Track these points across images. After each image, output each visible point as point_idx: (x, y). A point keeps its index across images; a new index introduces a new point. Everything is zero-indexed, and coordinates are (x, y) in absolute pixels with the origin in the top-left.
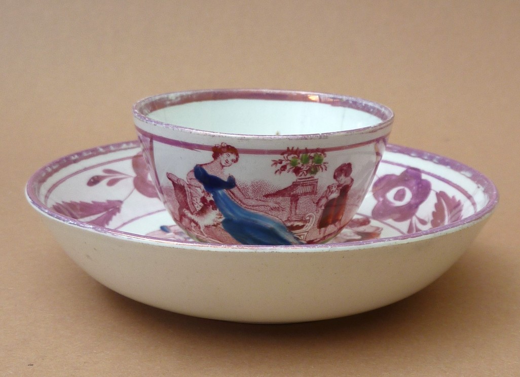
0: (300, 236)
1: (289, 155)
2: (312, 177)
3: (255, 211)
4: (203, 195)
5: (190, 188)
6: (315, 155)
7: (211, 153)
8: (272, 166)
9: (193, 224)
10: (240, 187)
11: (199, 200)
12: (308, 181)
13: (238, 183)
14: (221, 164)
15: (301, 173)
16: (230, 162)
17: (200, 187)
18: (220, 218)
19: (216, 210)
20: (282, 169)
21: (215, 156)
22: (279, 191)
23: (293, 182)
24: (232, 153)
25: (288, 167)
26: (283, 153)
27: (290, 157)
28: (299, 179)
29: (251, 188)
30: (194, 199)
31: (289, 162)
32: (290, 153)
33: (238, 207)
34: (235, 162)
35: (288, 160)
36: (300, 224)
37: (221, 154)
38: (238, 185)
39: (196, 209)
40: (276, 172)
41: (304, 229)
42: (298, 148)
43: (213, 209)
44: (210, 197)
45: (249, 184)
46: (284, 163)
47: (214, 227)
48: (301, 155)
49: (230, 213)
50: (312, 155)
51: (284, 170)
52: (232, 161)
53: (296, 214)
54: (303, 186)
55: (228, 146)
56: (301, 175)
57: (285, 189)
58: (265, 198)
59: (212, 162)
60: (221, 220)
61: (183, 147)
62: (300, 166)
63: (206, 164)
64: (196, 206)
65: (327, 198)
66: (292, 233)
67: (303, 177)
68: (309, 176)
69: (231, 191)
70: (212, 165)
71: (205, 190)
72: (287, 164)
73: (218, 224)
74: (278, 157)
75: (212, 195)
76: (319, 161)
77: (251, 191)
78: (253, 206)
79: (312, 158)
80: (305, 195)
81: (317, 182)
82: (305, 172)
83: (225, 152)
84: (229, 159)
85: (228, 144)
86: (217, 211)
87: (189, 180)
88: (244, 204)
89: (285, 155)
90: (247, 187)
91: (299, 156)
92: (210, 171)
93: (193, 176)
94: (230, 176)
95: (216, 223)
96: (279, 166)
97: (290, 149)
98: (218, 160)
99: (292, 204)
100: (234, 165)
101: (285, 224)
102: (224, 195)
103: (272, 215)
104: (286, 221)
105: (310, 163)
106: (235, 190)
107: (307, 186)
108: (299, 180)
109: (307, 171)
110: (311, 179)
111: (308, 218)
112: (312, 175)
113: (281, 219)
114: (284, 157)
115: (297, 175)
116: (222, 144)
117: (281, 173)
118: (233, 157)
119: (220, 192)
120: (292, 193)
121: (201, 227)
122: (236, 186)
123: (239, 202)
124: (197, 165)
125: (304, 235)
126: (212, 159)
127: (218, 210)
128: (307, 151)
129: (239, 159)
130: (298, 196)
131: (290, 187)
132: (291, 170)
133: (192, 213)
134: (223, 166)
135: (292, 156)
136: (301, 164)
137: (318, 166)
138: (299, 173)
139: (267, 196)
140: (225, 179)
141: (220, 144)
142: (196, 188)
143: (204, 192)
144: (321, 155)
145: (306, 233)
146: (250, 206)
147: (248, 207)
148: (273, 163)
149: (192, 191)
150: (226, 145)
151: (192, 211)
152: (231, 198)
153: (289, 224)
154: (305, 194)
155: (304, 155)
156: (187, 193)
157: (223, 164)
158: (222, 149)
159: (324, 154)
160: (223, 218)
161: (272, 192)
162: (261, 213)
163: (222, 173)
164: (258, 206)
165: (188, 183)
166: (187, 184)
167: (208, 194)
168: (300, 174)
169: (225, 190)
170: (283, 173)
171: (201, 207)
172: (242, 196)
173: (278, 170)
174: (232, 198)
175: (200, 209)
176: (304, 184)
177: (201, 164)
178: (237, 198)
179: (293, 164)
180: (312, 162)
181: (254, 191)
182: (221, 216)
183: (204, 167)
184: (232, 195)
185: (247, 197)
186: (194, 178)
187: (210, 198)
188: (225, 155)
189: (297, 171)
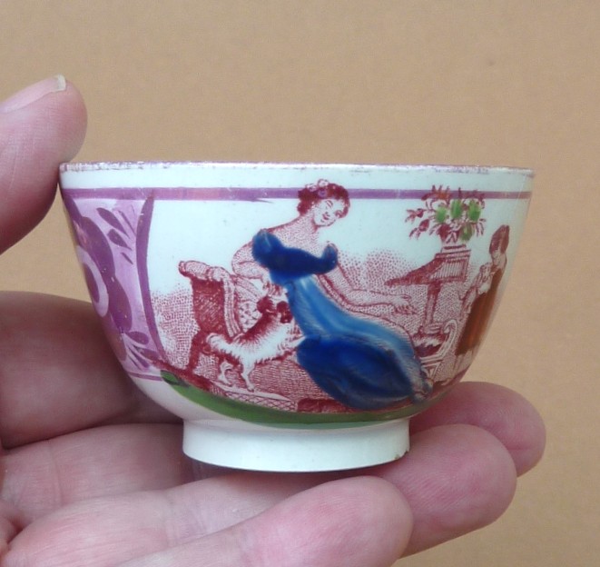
0: (429, 369)
1: (433, 201)
2: (464, 246)
3: (367, 317)
4: (264, 293)
5: (235, 283)
6: (470, 203)
7: (296, 202)
8: (406, 221)
9: (226, 365)
10: (345, 268)
11: (253, 306)
12: (457, 252)
13: (342, 260)
14: (313, 222)
15: (449, 236)
16: (332, 217)
17: (260, 278)
18: (295, 338)
19: (289, 322)
20: (422, 227)
21: (303, 209)
22: (413, 271)
23: (437, 255)
24: (337, 198)
25: (432, 224)
26: (424, 196)
27: (436, 205)
28: (446, 248)
29: (364, 267)
30: (242, 305)
31: (433, 213)
32: (436, 196)
33: (336, 311)
34: (341, 216)
35: (432, 210)
36: (434, 342)
37: (316, 202)
38: (342, 264)
39: (241, 328)
40: (412, 233)
41: (439, 354)
42: (448, 188)
43: (283, 321)
44: (279, 294)
45: (363, 259)
46: (426, 216)
47: (277, 362)
48: (451, 201)
49: (317, 326)
50: (467, 202)
51: (424, 230)
52: (337, 214)
53: (432, 321)
54: (449, 262)
55: (331, 186)
56: (449, 241)
57: (423, 269)
58: (388, 288)
59: (296, 220)
60: (296, 343)
61: (234, 199)
62: (448, 221)
63: (282, 227)
64: (243, 320)
65: (477, 291)
66: (420, 361)
67: (451, 244)
68: (459, 242)
69: (326, 278)
70: (294, 226)
71: (271, 282)
72: (430, 217)
73: (288, 353)
74: (417, 204)
75: (285, 290)
76: (475, 215)
77: (365, 275)
78: (364, 306)
79: (466, 208)
80: (450, 281)
81: (468, 256)
82: (455, 234)
83: (323, 198)
84: (331, 212)
85: (332, 182)
86: (292, 325)
87: (237, 267)
88: (348, 303)
89: (429, 200)
90: (359, 266)
91: (448, 203)
92: (288, 241)
93: (248, 255)
94: (328, 247)
95: (282, 353)
96: (418, 221)
97: (437, 188)
98: (309, 214)
99: (429, 299)
100: (340, 222)
101: (412, 342)
102: (312, 287)
103: (395, 324)
104: (415, 336)
105: (464, 218)
106: (334, 275)
107: (454, 262)
108: (444, 251)
109: (458, 233)
110: (460, 250)
111: (447, 331)
112: (464, 242)
113: (407, 332)
114: (427, 205)
115: (443, 240)
116: (319, 182)
117: (419, 234)
118: (338, 205)
119: (303, 282)
120: (432, 277)
121: (245, 367)
122: (339, 265)
123: (340, 299)
124: (261, 231)
125: (434, 367)
126: (296, 214)
127: (293, 321)
128: (460, 194)
129: (350, 210)
130: (440, 282)
131: (431, 263)
132: (436, 229)
133: (230, 340)
134: (316, 227)
135: (439, 202)
136: (451, 218)
137: (473, 224)
138: (446, 237)
139: (391, 283)
140: (318, 252)
141: (316, 183)
142: (252, 281)
143: (268, 286)
144: (478, 203)
145: (438, 364)
146: (360, 305)
147: (355, 308)
148: (408, 215)
149: (239, 289)
150: (326, 184)
151: (231, 334)
152: (324, 292)
153: (418, 343)
154: (451, 279)
155: (457, 200)
156: (227, 296)
157: (318, 222)
158: (319, 193)
159: (483, 203)
160: (302, 338)
161: (402, 275)
162: (376, 321)
163: (313, 241)
164: (375, 305)
165: (232, 273)
166: (231, 276)
167: (277, 289)
168: (447, 240)
169: (315, 276)
170: (424, 234)
171: (255, 322)
172: (347, 285)
173: (416, 229)
174: (328, 292)
175: (250, 326)
176: (451, 258)
177: (271, 227)
178: (336, 291)
179: (440, 217)
180: (467, 216)
181: (370, 274)
182: (299, 333)
183: (277, 234)
184: (327, 284)
185: (355, 287)
186: (251, 258)
187: (281, 297)
188: (323, 204)
189: (443, 232)
